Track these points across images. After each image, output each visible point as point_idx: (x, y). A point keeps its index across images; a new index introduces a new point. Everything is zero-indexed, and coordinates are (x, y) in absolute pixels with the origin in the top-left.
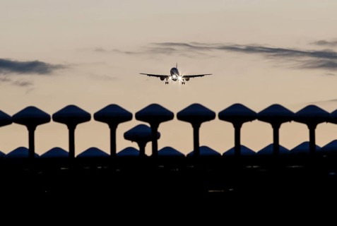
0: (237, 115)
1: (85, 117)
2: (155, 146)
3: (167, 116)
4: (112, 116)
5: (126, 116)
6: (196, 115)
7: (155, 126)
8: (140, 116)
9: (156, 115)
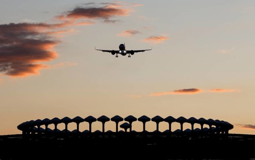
0: (158, 120)
1: (108, 119)
2: (131, 129)
3: (135, 119)
4: (117, 119)
5: (121, 119)
6: (144, 119)
7: (131, 123)
8: (126, 119)
9: (131, 119)
